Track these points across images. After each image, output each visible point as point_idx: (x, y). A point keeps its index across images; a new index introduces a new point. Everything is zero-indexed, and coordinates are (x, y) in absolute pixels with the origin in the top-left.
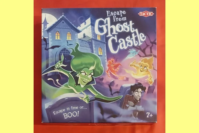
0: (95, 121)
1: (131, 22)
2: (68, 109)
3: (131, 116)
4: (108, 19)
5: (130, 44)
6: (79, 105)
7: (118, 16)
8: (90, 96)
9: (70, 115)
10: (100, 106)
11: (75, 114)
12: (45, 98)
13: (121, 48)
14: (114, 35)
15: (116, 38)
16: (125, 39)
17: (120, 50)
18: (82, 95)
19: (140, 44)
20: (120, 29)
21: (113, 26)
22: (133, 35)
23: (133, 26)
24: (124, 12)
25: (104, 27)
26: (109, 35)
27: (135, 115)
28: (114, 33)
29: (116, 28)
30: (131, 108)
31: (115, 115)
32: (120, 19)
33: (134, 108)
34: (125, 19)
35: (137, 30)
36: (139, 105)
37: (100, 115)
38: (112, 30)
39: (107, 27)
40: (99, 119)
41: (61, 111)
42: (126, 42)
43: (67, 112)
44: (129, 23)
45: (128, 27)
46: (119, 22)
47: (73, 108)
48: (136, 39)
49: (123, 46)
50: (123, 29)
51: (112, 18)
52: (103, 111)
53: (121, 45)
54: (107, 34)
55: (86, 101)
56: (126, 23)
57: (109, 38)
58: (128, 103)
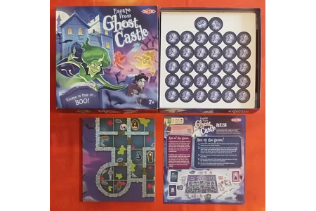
0: (104, 107)
1: (135, 19)
2: (79, 96)
3: (135, 103)
4: (115, 16)
5: (134, 38)
6: (89, 93)
7: (124, 14)
8: (99, 85)
9: (81, 102)
10: (107, 94)
11: (85, 101)
12: (59, 86)
13: (127, 42)
14: (120, 31)
15: (122, 33)
16: (130, 34)
17: (125, 44)
18: (92, 84)
19: (143, 39)
20: (126, 25)
21: (119, 23)
22: (137, 30)
23: (137, 23)
24: (129, 10)
25: (111, 23)
26: (116, 30)
27: (139, 102)
28: (120, 28)
29: (122, 24)
30: (135, 96)
31: (121, 102)
32: (125, 17)
33: (138, 96)
34: (130, 16)
35: (140, 26)
36: (142, 93)
37: (108, 102)
38: (118, 26)
39: (114, 23)
40: (107, 105)
41: (73, 98)
42: (131, 37)
43: (78, 99)
44: (133, 20)
45: (132, 23)
46: (124, 19)
47: (84, 95)
48: (140, 34)
49: (128, 40)
50: (128, 26)
51: (118, 15)
52: (110, 99)
53: (126, 39)
54: (114, 29)
55: (96, 90)
56: (131, 20)
57: (116, 33)
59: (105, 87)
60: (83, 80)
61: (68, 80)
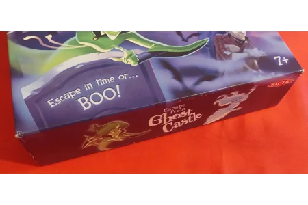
0: (169, 98)
2: (88, 86)
3: (245, 70)
6: (115, 75)
8: (137, 52)
9: (96, 99)
10: (167, 66)
11: (109, 94)
12: (20, 75)
18: (118, 54)
27: (253, 67)
30: (237, 57)
31: (210, 75)
33: (244, 55)
36: (250, 46)
37: (176, 84)
40: (175, 92)
41: (69, 96)
43: (86, 94)
47: (100, 82)
52: (178, 74)
55: (131, 62)
58: (226, 49)
59: (153, 54)
60: (90, 50)
61: (46, 56)
